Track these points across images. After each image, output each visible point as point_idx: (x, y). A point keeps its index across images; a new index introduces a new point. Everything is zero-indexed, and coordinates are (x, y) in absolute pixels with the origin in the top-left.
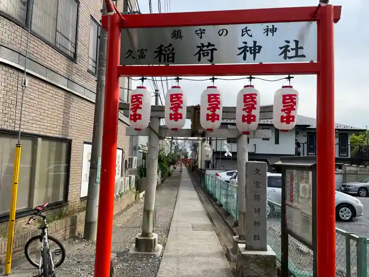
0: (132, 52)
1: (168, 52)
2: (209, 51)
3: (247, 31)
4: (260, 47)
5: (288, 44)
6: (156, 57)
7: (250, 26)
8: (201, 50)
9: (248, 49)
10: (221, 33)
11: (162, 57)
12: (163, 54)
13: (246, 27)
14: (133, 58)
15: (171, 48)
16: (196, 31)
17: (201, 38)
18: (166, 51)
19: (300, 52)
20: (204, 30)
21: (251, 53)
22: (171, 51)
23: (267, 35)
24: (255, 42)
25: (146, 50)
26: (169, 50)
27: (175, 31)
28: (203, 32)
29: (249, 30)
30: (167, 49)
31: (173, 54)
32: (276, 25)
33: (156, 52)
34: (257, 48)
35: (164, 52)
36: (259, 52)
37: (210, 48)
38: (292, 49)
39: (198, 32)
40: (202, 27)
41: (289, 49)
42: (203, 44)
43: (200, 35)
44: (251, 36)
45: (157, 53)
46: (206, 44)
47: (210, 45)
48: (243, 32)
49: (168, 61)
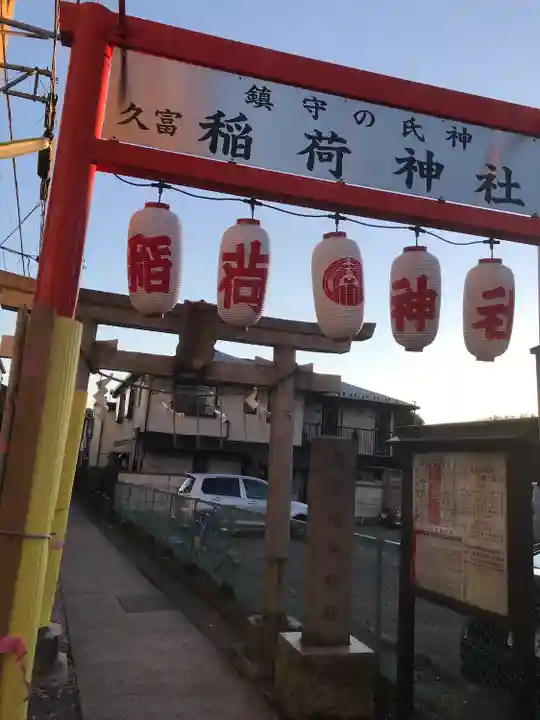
0: (139, 111)
1: (236, 133)
2: (334, 153)
3: (413, 127)
4: (440, 167)
5: (493, 173)
6: (204, 139)
7: (420, 118)
8: (315, 145)
9: (416, 164)
10: (359, 117)
11: (221, 140)
12: (223, 135)
13: (413, 120)
14: (143, 127)
15: (243, 124)
16: (304, 102)
17: (316, 117)
18: (230, 129)
19: (515, 194)
20: (324, 103)
21: (422, 176)
22: (244, 132)
23: (454, 145)
24: (430, 155)
25: (179, 116)
26: (239, 128)
27: (254, 87)
28: (320, 106)
29: (419, 126)
30: (232, 124)
31: (249, 141)
32: (471, 129)
33: (204, 126)
34: (434, 167)
35: (224, 130)
36: (437, 176)
37: (336, 145)
38: (501, 185)
39: (308, 103)
40: (320, 96)
41: (495, 182)
42: (319, 133)
43: (314, 110)
44: (422, 139)
45: (207, 130)
46: (326, 134)
47: (334, 138)
48: (405, 127)
49: (234, 154)
